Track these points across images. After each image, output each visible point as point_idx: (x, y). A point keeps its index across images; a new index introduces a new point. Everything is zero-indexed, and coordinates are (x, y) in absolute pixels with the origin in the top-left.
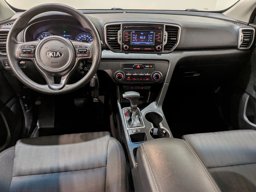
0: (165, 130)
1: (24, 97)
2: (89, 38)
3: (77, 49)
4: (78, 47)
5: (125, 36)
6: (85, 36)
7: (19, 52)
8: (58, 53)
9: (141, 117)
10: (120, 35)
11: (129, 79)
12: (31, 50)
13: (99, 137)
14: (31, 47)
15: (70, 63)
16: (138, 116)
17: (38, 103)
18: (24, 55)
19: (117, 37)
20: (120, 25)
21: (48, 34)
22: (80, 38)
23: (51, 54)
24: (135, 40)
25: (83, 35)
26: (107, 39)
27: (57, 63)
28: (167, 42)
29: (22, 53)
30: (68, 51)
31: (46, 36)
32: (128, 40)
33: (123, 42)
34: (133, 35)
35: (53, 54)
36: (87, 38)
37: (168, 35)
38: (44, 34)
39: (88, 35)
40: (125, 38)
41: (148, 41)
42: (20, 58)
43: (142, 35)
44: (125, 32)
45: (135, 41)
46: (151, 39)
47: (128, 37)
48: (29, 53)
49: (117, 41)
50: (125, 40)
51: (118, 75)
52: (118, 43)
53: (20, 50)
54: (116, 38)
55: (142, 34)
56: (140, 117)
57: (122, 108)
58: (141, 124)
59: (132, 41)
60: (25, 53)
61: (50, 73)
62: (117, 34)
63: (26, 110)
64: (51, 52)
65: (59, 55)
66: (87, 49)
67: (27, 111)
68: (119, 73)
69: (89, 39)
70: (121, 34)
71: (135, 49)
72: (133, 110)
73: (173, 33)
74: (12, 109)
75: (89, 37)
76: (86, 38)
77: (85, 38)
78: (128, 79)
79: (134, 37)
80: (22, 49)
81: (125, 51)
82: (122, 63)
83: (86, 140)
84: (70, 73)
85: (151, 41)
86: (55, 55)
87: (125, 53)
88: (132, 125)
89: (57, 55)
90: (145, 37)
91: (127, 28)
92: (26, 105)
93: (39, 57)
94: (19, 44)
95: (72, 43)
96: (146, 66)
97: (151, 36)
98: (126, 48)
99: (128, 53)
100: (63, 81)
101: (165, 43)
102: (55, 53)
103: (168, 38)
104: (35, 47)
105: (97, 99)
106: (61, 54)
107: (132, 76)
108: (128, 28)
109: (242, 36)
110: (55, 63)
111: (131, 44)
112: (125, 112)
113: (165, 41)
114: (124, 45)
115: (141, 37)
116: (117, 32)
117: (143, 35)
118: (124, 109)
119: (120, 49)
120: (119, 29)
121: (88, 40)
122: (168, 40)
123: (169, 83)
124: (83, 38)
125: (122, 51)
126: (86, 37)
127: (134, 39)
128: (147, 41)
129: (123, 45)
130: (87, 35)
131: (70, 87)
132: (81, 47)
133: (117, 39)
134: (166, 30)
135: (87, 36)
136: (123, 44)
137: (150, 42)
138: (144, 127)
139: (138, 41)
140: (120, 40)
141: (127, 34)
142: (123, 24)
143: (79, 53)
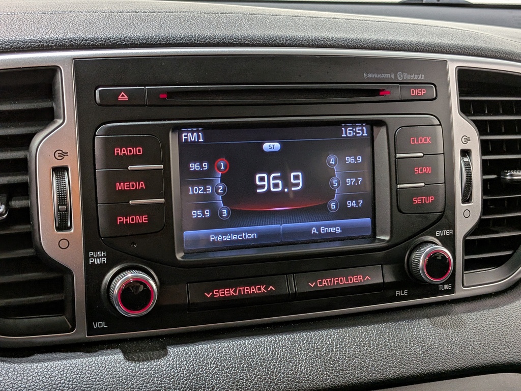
5: (111, 180)
10: (59, 171)
19: (24, 190)
20: (51, 72)
32: (143, 219)
34: (194, 166)
37: (485, 147)
40: (119, 201)
41: (333, 206)
43: (270, 163)
44: (109, 145)
46: (353, 192)
47: (142, 185)
49: (29, 239)
50: (120, 220)
52: (40, 251)
54: (16, 204)
55: (273, 155)
62: (22, 166)
70: (73, 162)
71: (219, 293)
73: (509, 126)
79: (203, 178)
85: (351, 204)
90: (297, 179)
91: (123, 97)
101: (469, 215)
103: (487, 167)
111: (179, 256)
113: (467, 198)
114: (105, 268)
115: (268, 182)
116: (25, 141)
117: (280, 164)
120: (47, 116)
122: (487, 187)
125: (91, 331)
127: (203, 201)
128: (321, 211)
129: (94, 274)
133: (25, 216)
134: (465, 108)
136: (99, 258)
137: (344, 212)
139: (238, 217)
140: (63, 226)
141: (136, 160)
142: (78, 63)
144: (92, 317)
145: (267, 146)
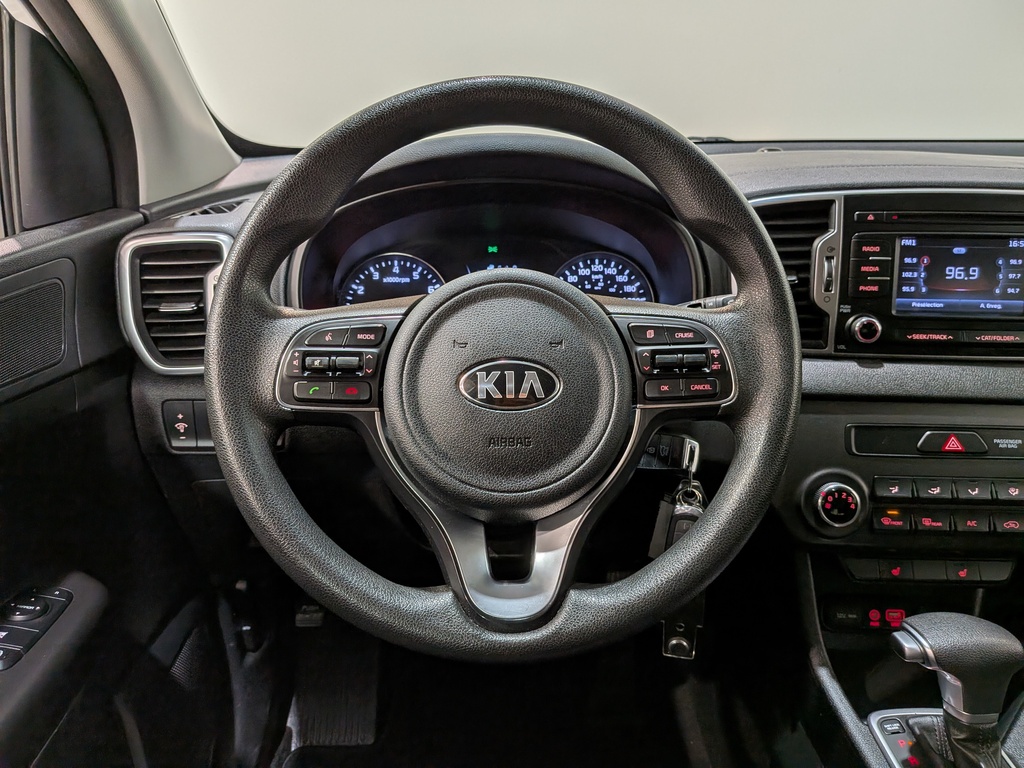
1: (241, 585)
2: (619, 279)
3: (640, 349)
4: (650, 334)
5: (858, 265)
6: (597, 267)
7: (283, 371)
8: (531, 380)
10: (829, 259)
11: (893, 518)
12: (359, 354)
14: (360, 336)
15: (606, 444)
17: (309, 615)
18: (313, 390)
19: (808, 268)
20: (830, 202)
23: (486, 385)
24: (918, 287)
25: (586, 266)
27: (524, 440)
29: (303, 378)
30: (592, 366)
31: (396, 270)
32: (876, 289)
33: (844, 300)
34: (907, 260)
35: (500, 384)
36: (607, 277)
38: (386, 259)
39: (616, 266)
40: (862, 278)
41: (997, 291)
42: (287, 407)
43: (957, 261)
44: (860, 245)
45: (916, 295)
46: (1013, 283)
47: (877, 269)
48: (348, 372)
50: (861, 288)
51: (830, 499)
52: (814, 304)
53: (293, 358)
54: (802, 276)
55: (960, 256)
57: (863, 714)
59: (901, 294)
60: (318, 375)
62: (807, 255)
63: (242, 651)
64: (488, 371)
66: (705, 351)
67: (251, 658)
68: (832, 486)
69: (621, 285)
70: (837, 254)
71: (916, 337)
74: (178, 669)
75: (621, 273)
76: (605, 281)
77: (598, 281)
78: (886, 521)
79: (912, 268)
80: (306, 354)
82: (846, 420)
85: (1010, 291)
87: (861, 361)
90: (975, 272)
91: (871, 218)
92: (248, 628)
93: (410, 405)
94: (289, 317)
95: (609, 308)
96: (1003, 443)
97: (1013, 262)
98: (868, 329)
99: (878, 362)
100: (549, 559)
102: (510, 375)
104: (383, 338)
105: (690, 641)
106: (549, 387)
107: (913, 506)
108: (880, 223)
110: (511, 440)
111: (894, 312)
114: (848, 316)
115: (954, 273)
116: (810, 241)
117: (964, 262)
119: (821, 336)
120: (825, 227)
121: (612, 290)
124: (588, 278)
125: (836, 350)
126: (602, 273)
127: (910, 282)
128: (989, 294)
129: (843, 317)
130: (607, 266)
133: (807, 283)
135: (612, 271)
136: (846, 309)
137: (1005, 296)
139: (932, 294)
140: (827, 289)
141: (874, 254)
142: (847, 198)
143: (657, 377)
144: (837, 342)
145: (956, 250)
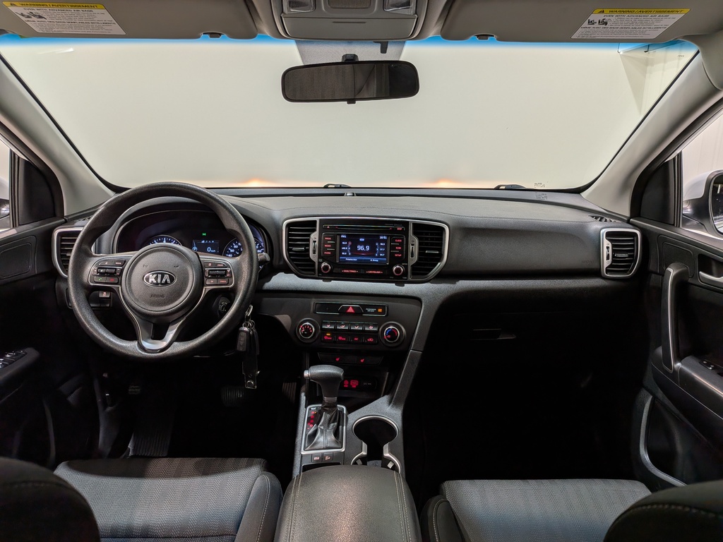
0: (393, 462)
1: (105, 375)
3: (206, 269)
4: (210, 265)
5: (324, 244)
7: (91, 273)
8: (166, 277)
9: (344, 427)
10: (315, 242)
11: (328, 336)
12: (116, 269)
13: (236, 468)
14: (117, 263)
15: (189, 298)
16: (336, 423)
17: (134, 390)
18: (100, 279)
19: (308, 245)
20: (315, 221)
21: (169, 238)
22: (236, 247)
23: (152, 279)
24: (348, 253)
26: (288, 250)
27: (162, 296)
28: (419, 259)
29: (97, 276)
30: (187, 274)
32: (330, 253)
33: (320, 257)
34: (343, 243)
35: (156, 278)
37: (420, 244)
38: (161, 237)
40: (325, 249)
41: (376, 255)
42: (91, 284)
44: (324, 237)
45: (347, 256)
46: (382, 252)
47: (330, 246)
48: (112, 275)
49: (308, 255)
50: (325, 253)
51: (303, 328)
52: (310, 258)
53: (95, 269)
54: (306, 248)
55: (362, 242)
56: (340, 427)
57: (307, 405)
58: (337, 442)
59: (341, 255)
60: (102, 274)
61: (146, 317)
62: (308, 240)
63: (105, 406)
64: (153, 274)
65: (168, 281)
66: (226, 270)
67: (109, 409)
68: (308, 323)
70: (317, 240)
71: (345, 271)
72: (328, 409)
73: (432, 239)
78: (326, 338)
79: (345, 246)
80: (99, 268)
81: (324, 275)
82: (313, 301)
83: (205, 473)
84: (187, 318)
85: (381, 255)
86: (159, 281)
87: (325, 280)
88: (315, 444)
89: (164, 280)
90: (368, 248)
91: (328, 227)
92: (108, 395)
93: (128, 283)
94: (96, 256)
95: (200, 257)
96: (369, 310)
97: (382, 244)
98: (326, 268)
99: (330, 280)
100: (170, 335)
101: (413, 260)
102: (160, 276)
103: (420, 249)
104: (125, 262)
105: (254, 382)
106: (172, 279)
107: (335, 332)
108: (332, 228)
109: (608, 248)
110: (157, 296)
111: (337, 262)
112: (311, 415)
113: (412, 256)
114: (322, 263)
115: (360, 248)
116: (309, 235)
117: (364, 244)
118: (310, 409)
119: (314, 270)
120: (314, 230)
122: (419, 254)
123: (422, 350)
125: (318, 276)
127: (345, 251)
128: (373, 256)
129: (320, 264)
131: (180, 347)
132: (215, 265)
133: (308, 250)
134: (415, 233)
136: (321, 260)
137: (379, 257)
138: (343, 450)
139: (352, 256)
140: (314, 253)
141: (329, 240)
142: (320, 220)
143: (210, 278)
144: (318, 273)
145: (361, 240)
